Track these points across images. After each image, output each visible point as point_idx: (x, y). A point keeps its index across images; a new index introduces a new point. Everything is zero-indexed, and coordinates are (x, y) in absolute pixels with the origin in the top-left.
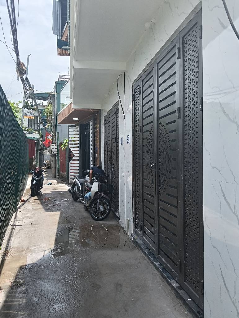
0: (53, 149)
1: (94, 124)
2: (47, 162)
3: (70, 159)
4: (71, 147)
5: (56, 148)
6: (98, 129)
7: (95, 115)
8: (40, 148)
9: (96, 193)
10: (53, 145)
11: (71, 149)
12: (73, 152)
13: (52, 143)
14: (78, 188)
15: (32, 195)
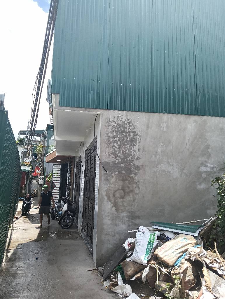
0: (40, 180)
1: (70, 165)
2: (34, 191)
3: (53, 189)
4: (54, 180)
5: (43, 180)
6: (73, 169)
7: (71, 159)
8: (29, 179)
9: (66, 211)
10: (41, 177)
11: (54, 181)
12: (55, 184)
13: (40, 175)
14: (56, 210)
15: (23, 215)
